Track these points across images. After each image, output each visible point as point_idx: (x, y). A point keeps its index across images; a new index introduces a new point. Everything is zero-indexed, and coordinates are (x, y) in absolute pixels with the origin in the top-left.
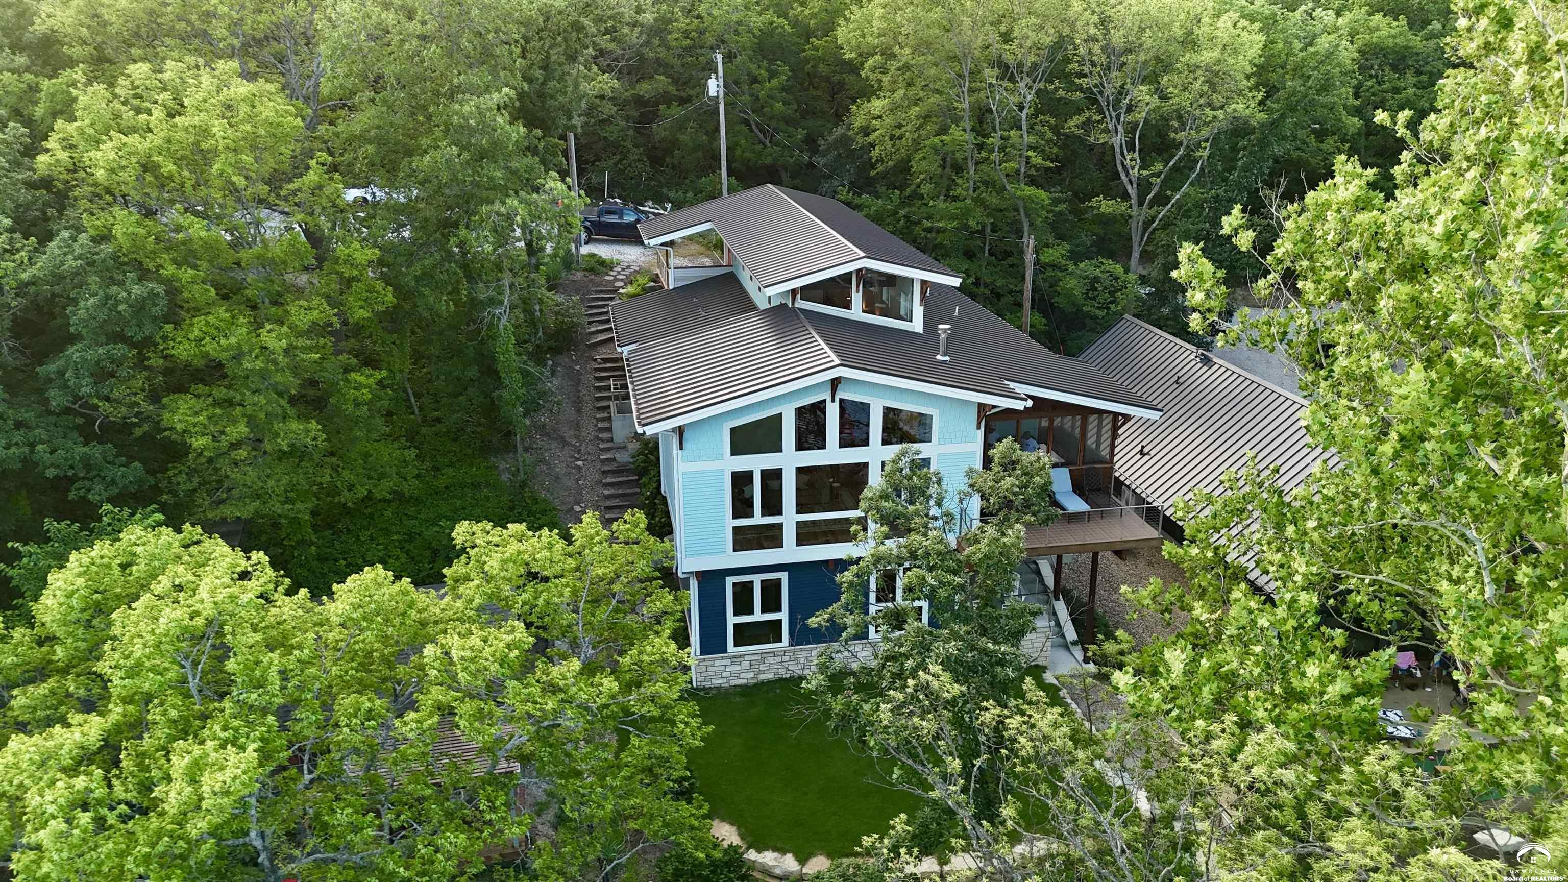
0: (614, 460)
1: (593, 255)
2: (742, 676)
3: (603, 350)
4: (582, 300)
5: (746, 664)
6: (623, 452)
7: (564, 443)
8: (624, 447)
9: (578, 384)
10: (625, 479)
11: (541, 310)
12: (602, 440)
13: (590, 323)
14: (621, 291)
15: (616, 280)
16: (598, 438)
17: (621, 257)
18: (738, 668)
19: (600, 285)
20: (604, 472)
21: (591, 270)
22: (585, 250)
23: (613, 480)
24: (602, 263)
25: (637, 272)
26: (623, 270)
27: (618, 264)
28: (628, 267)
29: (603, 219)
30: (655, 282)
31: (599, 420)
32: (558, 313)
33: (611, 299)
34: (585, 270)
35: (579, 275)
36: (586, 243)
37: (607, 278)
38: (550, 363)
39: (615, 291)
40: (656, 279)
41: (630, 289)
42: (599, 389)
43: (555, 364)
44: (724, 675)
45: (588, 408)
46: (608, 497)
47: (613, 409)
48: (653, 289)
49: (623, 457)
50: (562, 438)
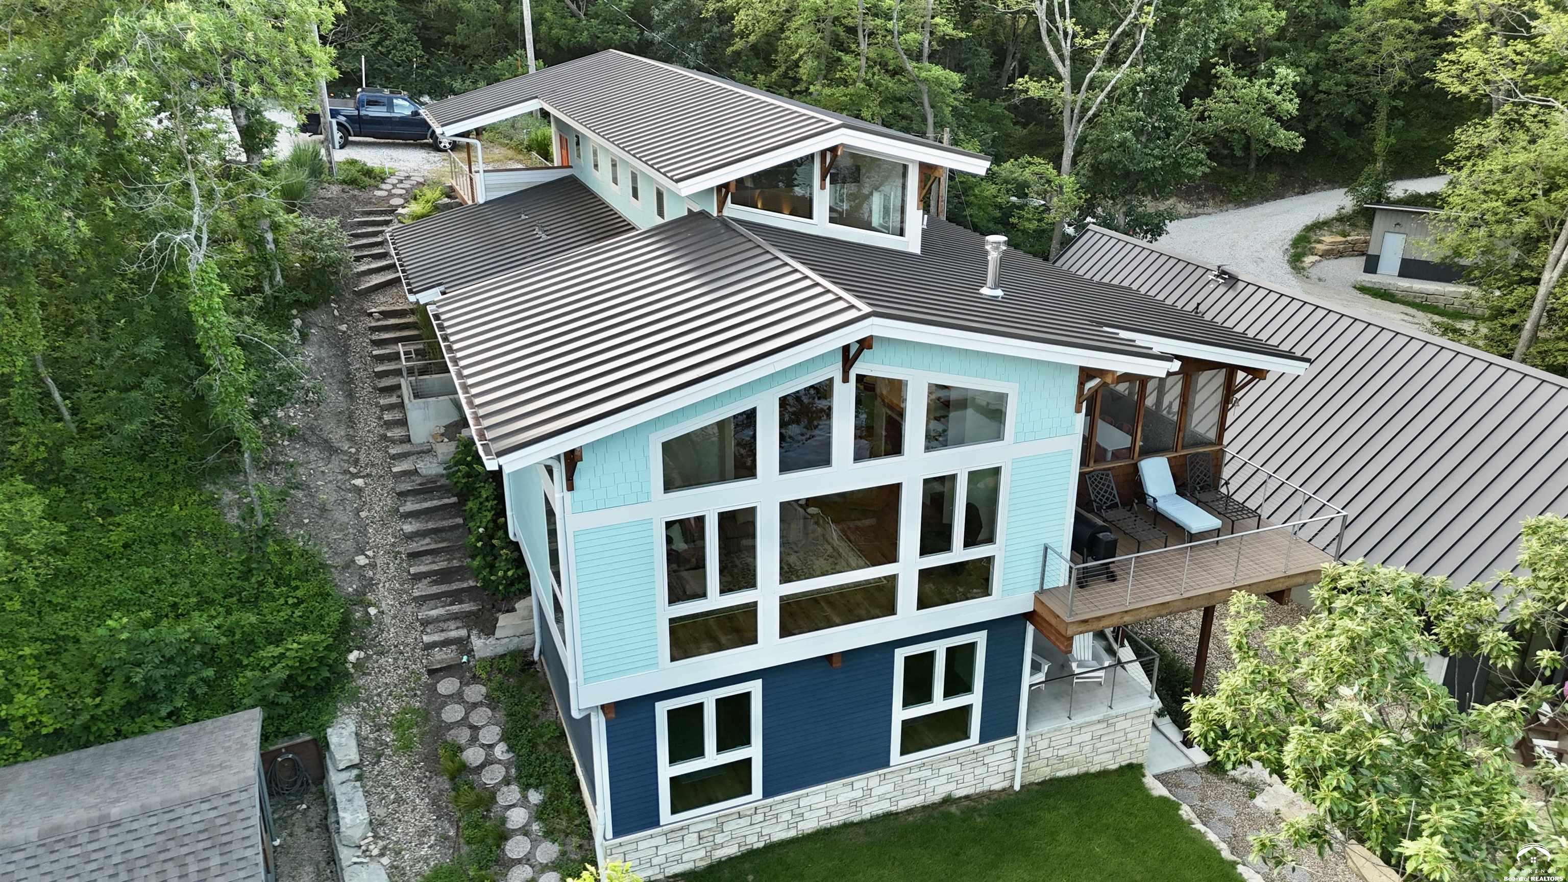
0: (415, 472)
1: (353, 162)
2: (686, 857)
3: (380, 298)
4: (343, 225)
5: (691, 839)
6: (428, 458)
7: (330, 449)
8: (429, 451)
9: (345, 353)
10: (436, 503)
11: (276, 241)
12: (393, 441)
13: (358, 259)
14: (400, 210)
15: (391, 196)
16: (384, 437)
17: (395, 165)
18: (680, 846)
19: (369, 202)
20: (401, 494)
21: (353, 182)
22: (340, 156)
23: (417, 507)
24: (369, 173)
25: (419, 183)
26: (401, 181)
27: (392, 174)
28: (408, 178)
29: (363, 113)
30: (449, 197)
31: (383, 408)
32: (305, 245)
33: (387, 223)
34: (344, 182)
35: (335, 189)
36: (342, 147)
37: (378, 193)
38: (298, 322)
39: (392, 211)
40: (450, 193)
41: (416, 208)
42: (381, 359)
43: (306, 324)
44: (655, 861)
45: (364, 391)
46: (410, 537)
47: (406, 391)
48: (447, 207)
49: (430, 468)
50: (326, 441)
